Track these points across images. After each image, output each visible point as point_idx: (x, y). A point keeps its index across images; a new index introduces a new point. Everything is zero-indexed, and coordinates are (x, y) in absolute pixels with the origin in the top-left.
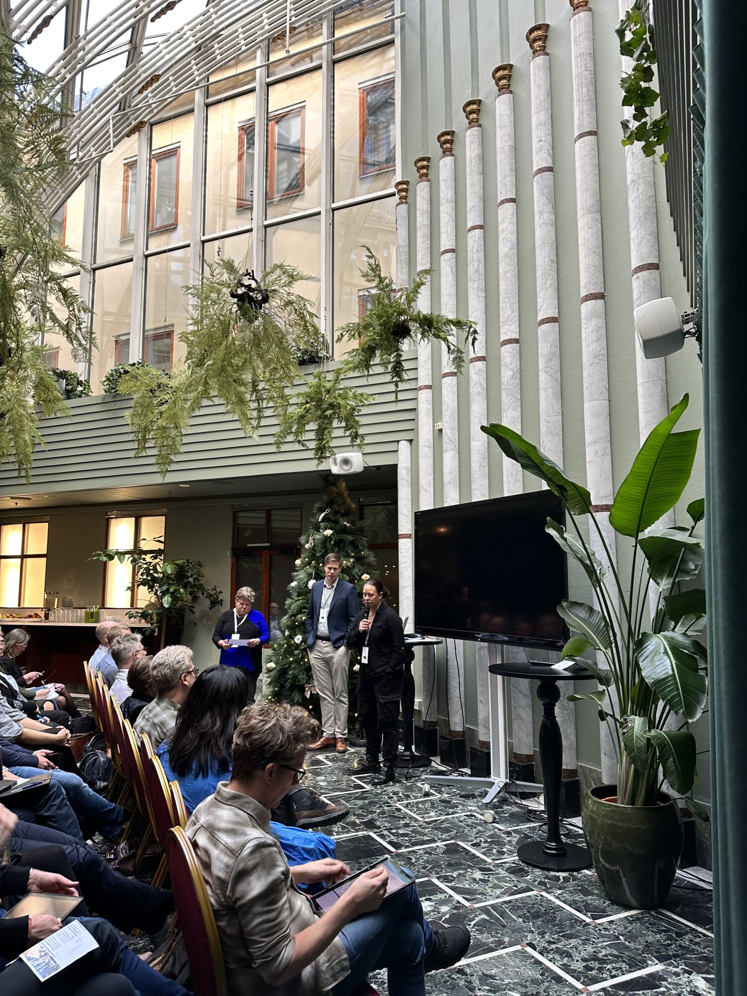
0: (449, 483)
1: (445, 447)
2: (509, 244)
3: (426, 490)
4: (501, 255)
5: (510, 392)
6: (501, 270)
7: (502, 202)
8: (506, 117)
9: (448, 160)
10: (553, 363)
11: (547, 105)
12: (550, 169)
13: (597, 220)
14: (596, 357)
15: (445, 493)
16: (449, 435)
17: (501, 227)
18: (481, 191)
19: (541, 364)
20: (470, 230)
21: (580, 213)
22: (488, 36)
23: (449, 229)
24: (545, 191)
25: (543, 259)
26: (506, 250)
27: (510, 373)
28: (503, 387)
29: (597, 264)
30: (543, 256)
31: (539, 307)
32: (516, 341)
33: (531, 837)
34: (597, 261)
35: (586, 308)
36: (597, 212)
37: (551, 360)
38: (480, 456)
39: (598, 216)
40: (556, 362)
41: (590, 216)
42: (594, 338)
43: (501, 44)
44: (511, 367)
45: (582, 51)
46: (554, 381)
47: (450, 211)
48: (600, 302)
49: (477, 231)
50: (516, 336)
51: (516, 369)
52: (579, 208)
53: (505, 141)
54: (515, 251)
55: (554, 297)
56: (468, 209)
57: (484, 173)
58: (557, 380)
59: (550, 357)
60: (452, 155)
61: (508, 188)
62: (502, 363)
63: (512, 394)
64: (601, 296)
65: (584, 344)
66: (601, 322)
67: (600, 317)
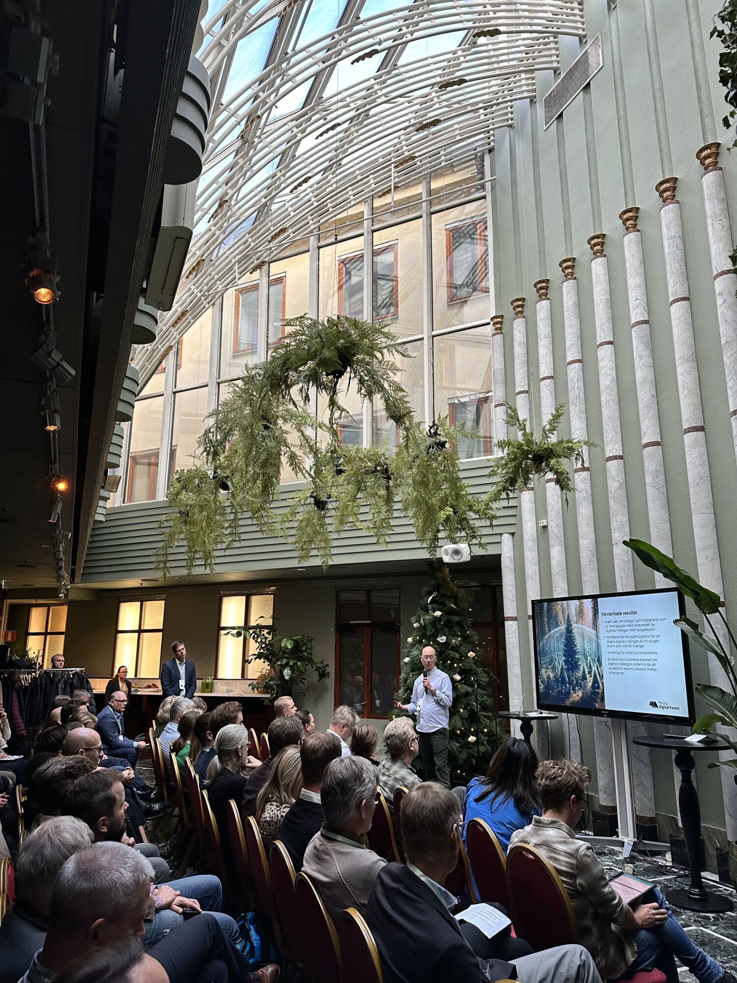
0: (558, 574)
1: (552, 542)
2: (609, 378)
3: (532, 579)
4: (602, 386)
5: (618, 500)
6: (603, 398)
7: (602, 344)
8: (601, 276)
9: (545, 303)
10: (659, 479)
11: (641, 271)
12: (646, 322)
13: (694, 368)
14: (701, 478)
15: (554, 583)
16: (556, 531)
17: (601, 365)
18: (579, 331)
19: (648, 479)
20: (569, 363)
21: (678, 362)
22: (580, 208)
23: (547, 360)
24: (644, 340)
25: (644, 394)
26: (608, 383)
27: (617, 484)
28: (610, 495)
29: (697, 403)
30: (644, 391)
31: (643, 433)
32: (621, 457)
33: (671, 887)
34: (697, 400)
35: (689, 438)
36: (693, 361)
37: (657, 476)
38: (590, 552)
39: (695, 364)
40: (661, 479)
41: (688, 364)
42: (697, 463)
43: (594, 216)
44: (617, 479)
45: (673, 234)
46: (661, 494)
47: (548, 346)
48: (701, 434)
49: (577, 365)
50: (620, 453)
51: (622, 481)
52: (677, 357)
53: (603, 295)
54: (615, 384)
55: (656, 425)
56: (567, 346)
57: (580, 317)
58: (663, 493)
59: (656, 474)
60: (548, 299)
61: (607, 333)
62: (609, 475)
63: (620, 502)
64: (702, 429)
65: (689, 467)
66: (703, 450)
67: (702, 445)
